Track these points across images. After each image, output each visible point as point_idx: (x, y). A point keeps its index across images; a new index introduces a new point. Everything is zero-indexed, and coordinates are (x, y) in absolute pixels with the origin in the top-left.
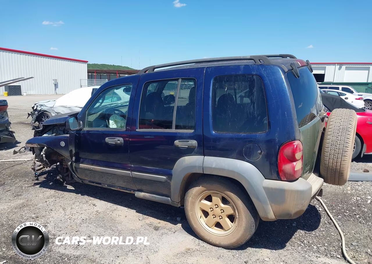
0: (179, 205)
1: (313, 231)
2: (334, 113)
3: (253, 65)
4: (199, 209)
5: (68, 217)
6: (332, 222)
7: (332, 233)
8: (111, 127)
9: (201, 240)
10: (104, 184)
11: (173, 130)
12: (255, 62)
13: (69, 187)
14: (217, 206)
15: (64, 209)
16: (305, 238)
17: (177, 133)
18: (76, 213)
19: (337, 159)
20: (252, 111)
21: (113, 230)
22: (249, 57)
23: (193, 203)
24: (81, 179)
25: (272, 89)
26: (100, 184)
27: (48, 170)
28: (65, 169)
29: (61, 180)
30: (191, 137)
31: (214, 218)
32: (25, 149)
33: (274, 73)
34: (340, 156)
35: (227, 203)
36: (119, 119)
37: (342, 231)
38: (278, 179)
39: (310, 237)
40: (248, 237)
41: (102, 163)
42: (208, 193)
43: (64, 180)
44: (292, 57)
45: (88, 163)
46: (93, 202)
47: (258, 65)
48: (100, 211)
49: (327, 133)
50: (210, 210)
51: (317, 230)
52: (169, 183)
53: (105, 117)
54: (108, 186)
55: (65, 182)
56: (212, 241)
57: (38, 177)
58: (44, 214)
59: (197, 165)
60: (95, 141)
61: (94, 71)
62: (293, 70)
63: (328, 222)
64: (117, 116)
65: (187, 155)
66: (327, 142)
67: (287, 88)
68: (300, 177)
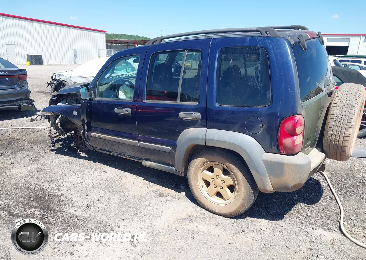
0: (183, 175)
1: (313, 205)
2: (341, 88)
3: (259, 37)
4: (201, 179)
5: (80, 182)
6: (333, 197)
7: (332, 207)
8: (120, 98)
9: (203, 208)
10: (114, 152)
11: (178, 102)
12: (261, 34)
13: (83, 154)
14: (218, 177)
15: (76, 174)
16: (304, 211)
17: (182, 105)
18: (87, 179)
19: (340, 134)
20: (255, 83)
21: (120, 196)
22: (255, 29)
23: (196, 173)
24: (93, 147)
25: (276, 62)
26: (110, 152)
27: (64, 138)
28: (79, 137)
29: (75, 147)
30: (195, 109)
31: (215, 188)
32: (41, 117)
33: (280, 46)
34: (343, 131)
35: (228, 174)
36: (128, 89)
37: (343, 206)
38: (277, 152)
39: (309, 210)
40: (246, 207)
41: (112, 132)
42: (209, 164)
43: (78, 148)
44: (303, 28)
45: (99, 133)
46: (104, 169)
47: (264, 37)
48: (110, 177)
49: (332, 108)
50: (211, 180)
51: (317, 204)
52: (173, 153)
53: (115, 88)
54: (117, 154)
55: (79, 149)
56: (212, 209)
57: (54, 144)
58: (58, 178)
59: (200, 137)
60: (105, 111)
61: (112, 41)
62: (300, 42)
63: (329, 196)
64: (127, 87)
65: (191, 127)
66: (331, 117)
67: (292, 62)
68: (301, 151)
